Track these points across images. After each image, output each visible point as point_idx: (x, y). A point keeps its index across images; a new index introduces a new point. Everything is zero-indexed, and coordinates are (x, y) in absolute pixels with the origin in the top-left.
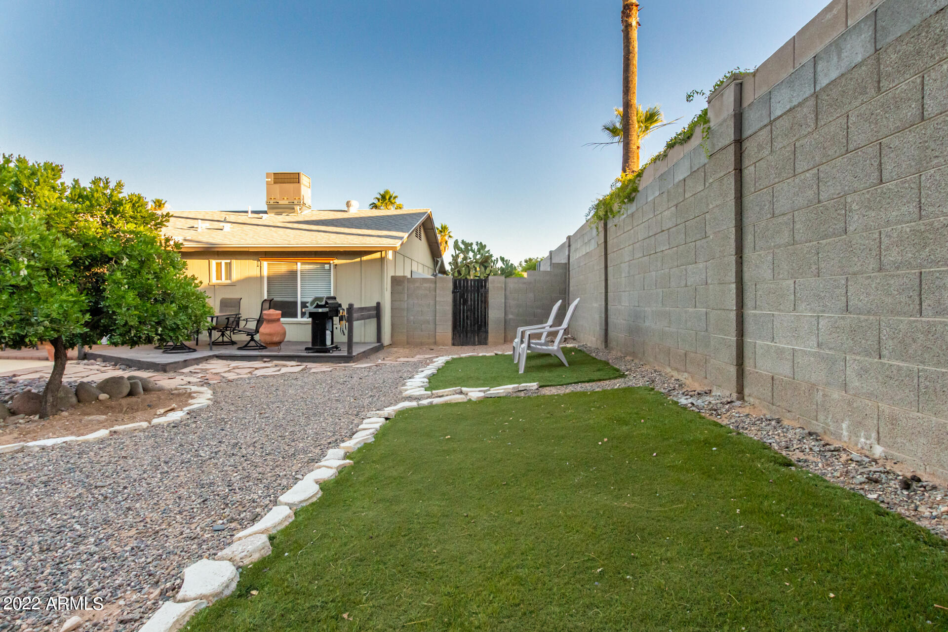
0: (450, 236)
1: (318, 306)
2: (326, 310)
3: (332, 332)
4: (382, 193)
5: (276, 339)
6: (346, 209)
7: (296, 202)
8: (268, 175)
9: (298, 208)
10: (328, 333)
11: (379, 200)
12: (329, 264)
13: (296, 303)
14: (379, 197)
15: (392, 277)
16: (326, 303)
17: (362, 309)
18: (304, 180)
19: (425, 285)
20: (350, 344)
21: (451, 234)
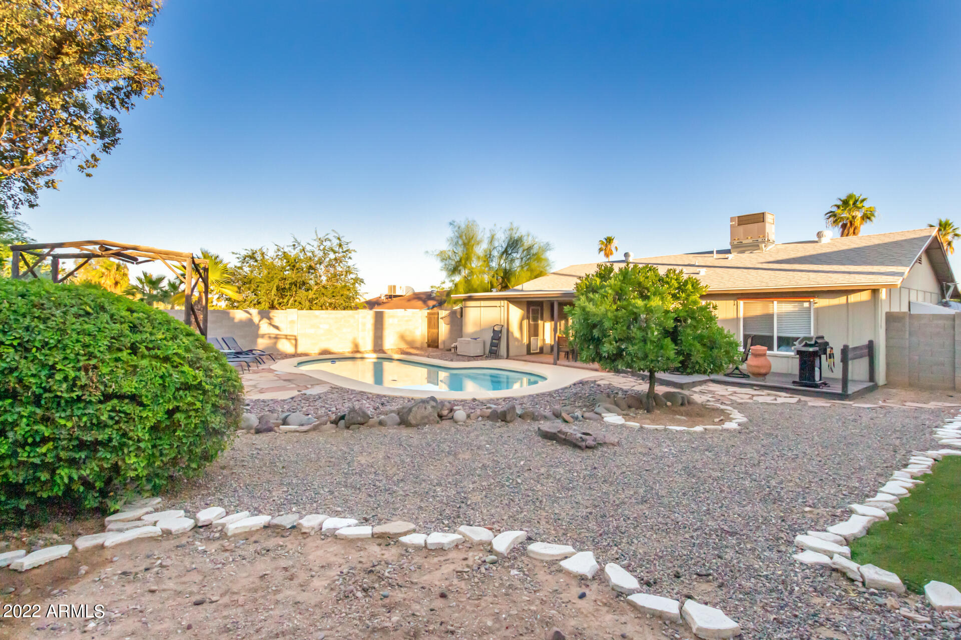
0: (956, 235)
1: (806, 345)
2: (816, 349)
3: (820, 368)
4: (844, 198)
5: (763, 371)
6: (816, 239)
7: (760, 240)
8: (732, 219)
9: (763, 245)
10: (817, 369)
11: (838, 207)
12: (809, 301)
13: (772, 337)
14: (839, 203)
15: (887, 313)
16: (816, 342)
17: (855, 349)
18: (769, 218)
19: (935, 322)
20: (845, 381)
21: (957, 232)
